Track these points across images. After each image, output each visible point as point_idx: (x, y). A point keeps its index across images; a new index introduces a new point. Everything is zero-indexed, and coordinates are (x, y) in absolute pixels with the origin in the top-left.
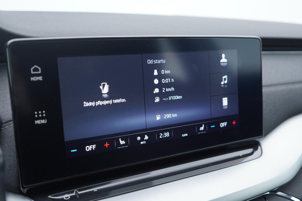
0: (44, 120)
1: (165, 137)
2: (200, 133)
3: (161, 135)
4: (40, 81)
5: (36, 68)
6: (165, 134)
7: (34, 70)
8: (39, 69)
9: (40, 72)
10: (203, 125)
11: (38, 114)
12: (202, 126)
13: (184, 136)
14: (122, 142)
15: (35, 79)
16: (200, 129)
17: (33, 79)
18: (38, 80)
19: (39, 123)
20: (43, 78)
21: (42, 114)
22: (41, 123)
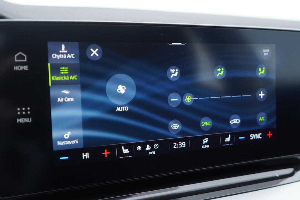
0: (28, 119)
1: (179, 147)
2: (225, 145)
3: (175, 144)
4: (26, 71)
5: (20, 55)
6: (180, 144)
7: (18, 58)
8: (24, 57)
9: (26, 60)
10: (230, 135)
11: (21, 111)
12: (228, 137)
13: (204, 148)
14: (125, 151)
15: (19, 68)
16: (226, 140)
17: (16, 68)
18: (23, 69)
19: (23, 122)
20: (29, 68)
21: (26, 111)
22: (25, 121)
